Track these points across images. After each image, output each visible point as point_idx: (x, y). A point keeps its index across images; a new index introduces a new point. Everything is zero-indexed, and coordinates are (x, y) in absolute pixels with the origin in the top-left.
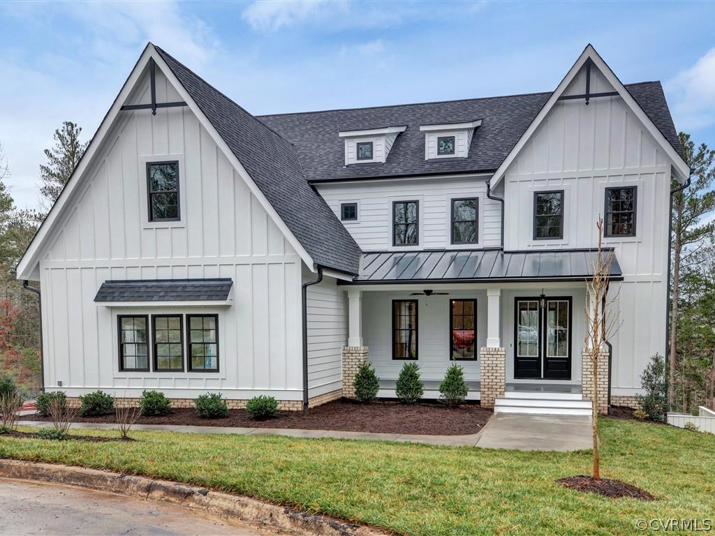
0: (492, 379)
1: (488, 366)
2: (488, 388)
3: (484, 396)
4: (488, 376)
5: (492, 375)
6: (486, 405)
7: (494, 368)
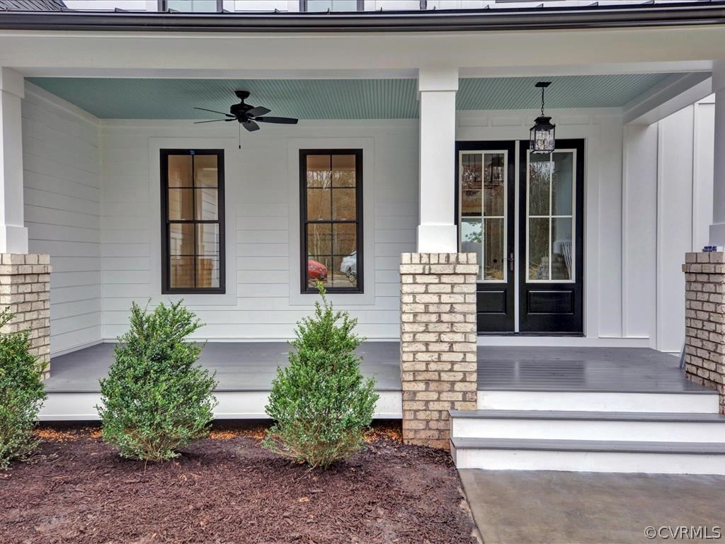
0: (440, 353)
1: (427, 312)
2: (427, 382)
3: (415, 406)
4: (427, 344)
5: (440, 341)
6: (423, 435)
7: (445, 317)
